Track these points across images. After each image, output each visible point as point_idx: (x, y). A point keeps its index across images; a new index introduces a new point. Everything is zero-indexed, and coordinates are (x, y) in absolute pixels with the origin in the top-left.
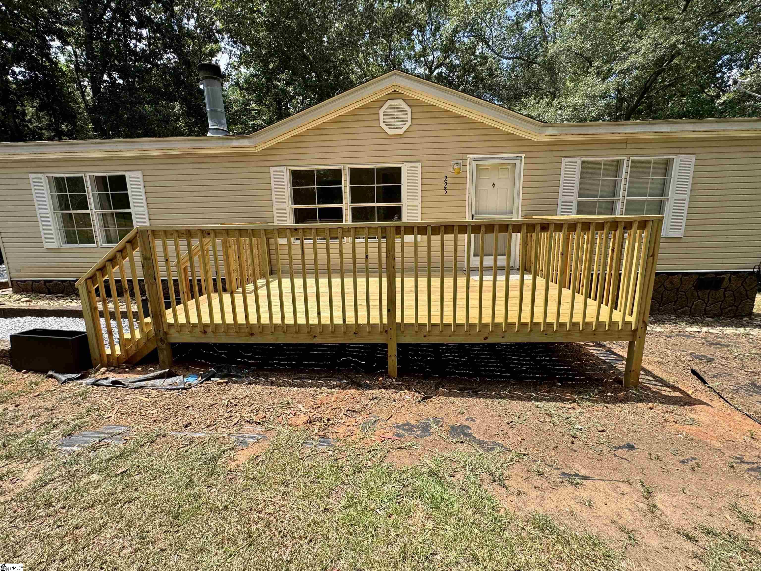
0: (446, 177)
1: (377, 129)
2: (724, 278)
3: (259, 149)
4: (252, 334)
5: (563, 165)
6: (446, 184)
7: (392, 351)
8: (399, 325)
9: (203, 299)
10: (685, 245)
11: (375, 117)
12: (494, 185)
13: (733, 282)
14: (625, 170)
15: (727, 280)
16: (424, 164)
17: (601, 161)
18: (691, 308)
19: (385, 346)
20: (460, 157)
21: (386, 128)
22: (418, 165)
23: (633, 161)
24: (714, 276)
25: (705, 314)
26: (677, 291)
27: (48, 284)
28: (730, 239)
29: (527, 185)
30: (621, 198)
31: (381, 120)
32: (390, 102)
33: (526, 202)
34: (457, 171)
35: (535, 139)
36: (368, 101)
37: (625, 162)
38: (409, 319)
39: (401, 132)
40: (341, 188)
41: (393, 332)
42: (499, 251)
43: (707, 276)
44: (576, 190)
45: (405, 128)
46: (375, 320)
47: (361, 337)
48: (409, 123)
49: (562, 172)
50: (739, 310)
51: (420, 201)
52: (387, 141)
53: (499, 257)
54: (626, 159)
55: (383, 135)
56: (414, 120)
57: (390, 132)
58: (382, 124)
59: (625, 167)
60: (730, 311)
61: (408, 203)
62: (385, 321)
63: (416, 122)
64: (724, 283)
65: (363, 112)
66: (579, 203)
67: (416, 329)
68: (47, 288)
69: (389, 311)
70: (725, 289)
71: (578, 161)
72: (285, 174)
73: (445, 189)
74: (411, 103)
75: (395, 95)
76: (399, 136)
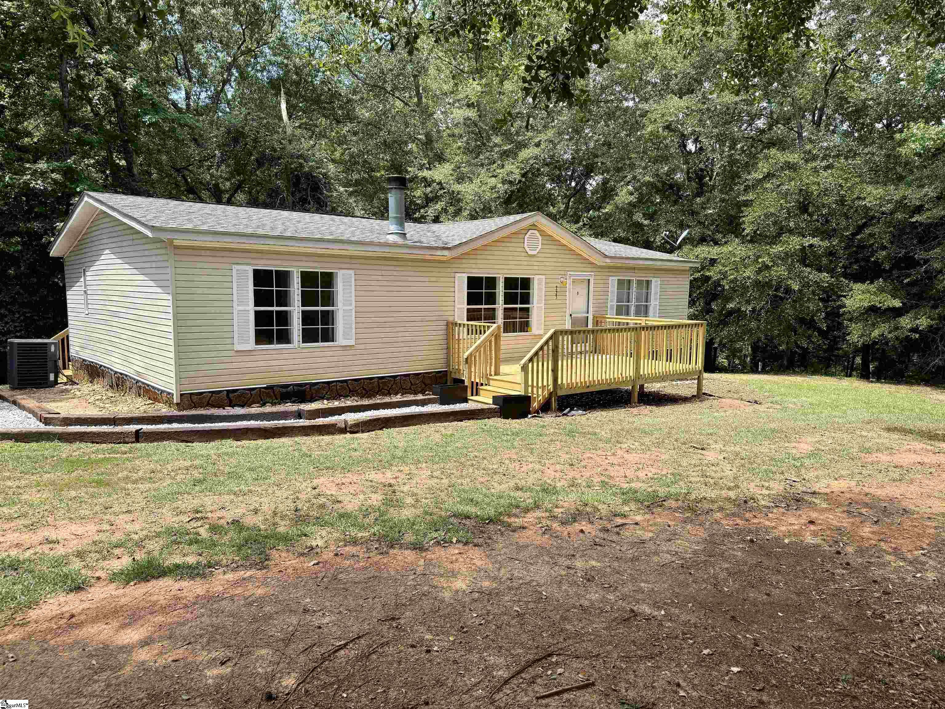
0: (557, 287)
1: (523, 250)
3: (448, 258)
5: (609, 281)
6: (557, 292)
11: (522, 241)
12: (578, 293)
14: (635, 286)
16: (547, 276)
17: (625, 280)
20: (564, 273)
21: (527, 249)
22: (543, 277)
27: (231, 395)
30: (633, 303)
31: (525, 244)
32: (531, 231)
34: (562, 283)
35: (599, 264)
36: (519, 230)
37: (634, 281)
39: (535, 253)
45: (538, 250)
48: (540, 247)
49: (610, 286)
51: (543, 304)
52: (528, 259)
54: (635, 279)
55: (526, 254)
56: (542, 245)
57: (530, 253)
58: (526, 247)
59: (634, 284)
61: (534, 305)
65: (516, 237)
66: (616, 306)
71: (616, 280)
72: (464, 279)
73: (556, 295)
74: (541, 233)
75: (534, 226)
76: (533, 256)
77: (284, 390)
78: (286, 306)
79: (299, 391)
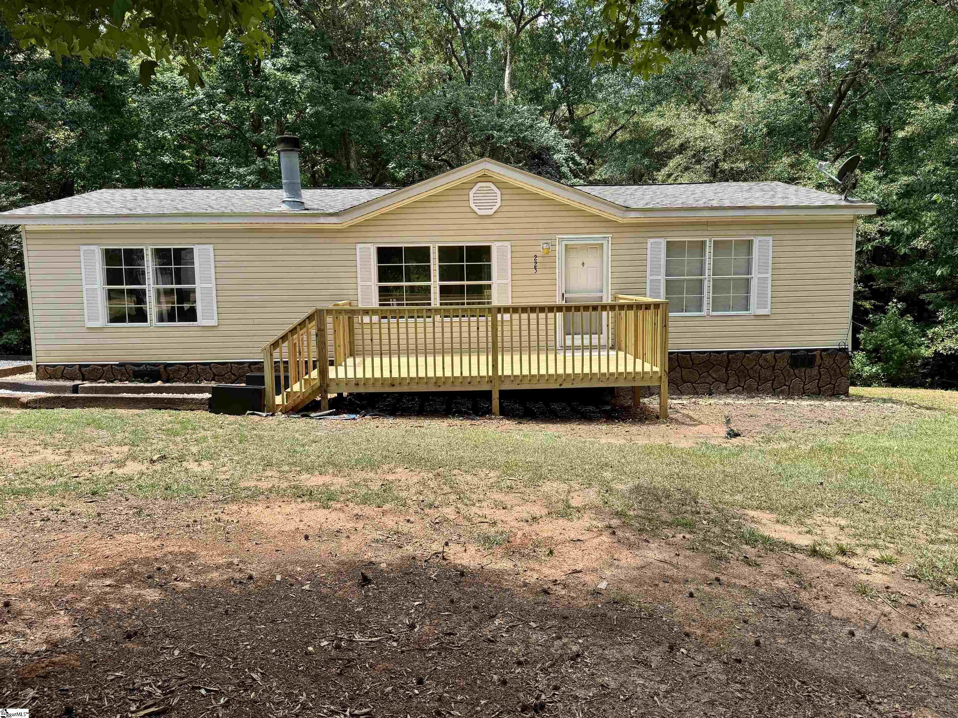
0: (536, 256)
1: (468, 209)
2: (815, 355)
3: (345, 225)
4: (393, 385)
5: (649, 245)
6: (536, 263)
7: (496, 396)
8: (500, 377)
9: (359, 360)
10: (774, 322)
11: (466, 198)
12: (583, 264)
13: (825, 359)
14: (709, 250)
15: (818, 357)
16: (514, 243)
17: (685, 242)
18: (789, 386)
19: (490, 392)
20: (549, 237)
21: (476, 209)
22: (508, 244)
23: (714, 241)
24: (806, 353)
25: (804, 393)
26: (774, 370)
27: (83, 369)
28: (816, 316)
29: (615, 264)
30: (706, 276)
31: (471, 201)
32: (480, 184)
33: (615, 281)
34: (546, 251)
35: (621, 221)
36: (458, 183)
37: (708, 242)
38: (508, 372)
39: (491, 212)
40: (429, 266)
41: (496, 382)
42: (593, 331)
43: (798, 353)
44: (663, 270)
45: (495, 208)
46: (483, 373)
47: (473, 385)
48: (498, 205)
49: (649, 252)
50: (836, 389)
51: (510, 279)
52: (478, 221)
53: (593, 336)
54: (708, 240)
55: (474, 215)
56: (503, 202)
57: (480, 213)
58: (472, 205)
59: (707, 248)
60: (827, 389)
61: (498, 282)
62: (490, 374)
63: (504, 203)
64: (817, 360)
65: (453, 192)
66: (667, 281)
67: (512, 378)
68: (82, 374)
69: (493, 366)
70: (819, 366)
71: (663, 242)
72: (372, 251)
73: (535, 268)
74: (500, 185)
75: (485, 177)
76: (488, 216)
77: (136, 369)
78: (139, 284)
79: (152, 371)
